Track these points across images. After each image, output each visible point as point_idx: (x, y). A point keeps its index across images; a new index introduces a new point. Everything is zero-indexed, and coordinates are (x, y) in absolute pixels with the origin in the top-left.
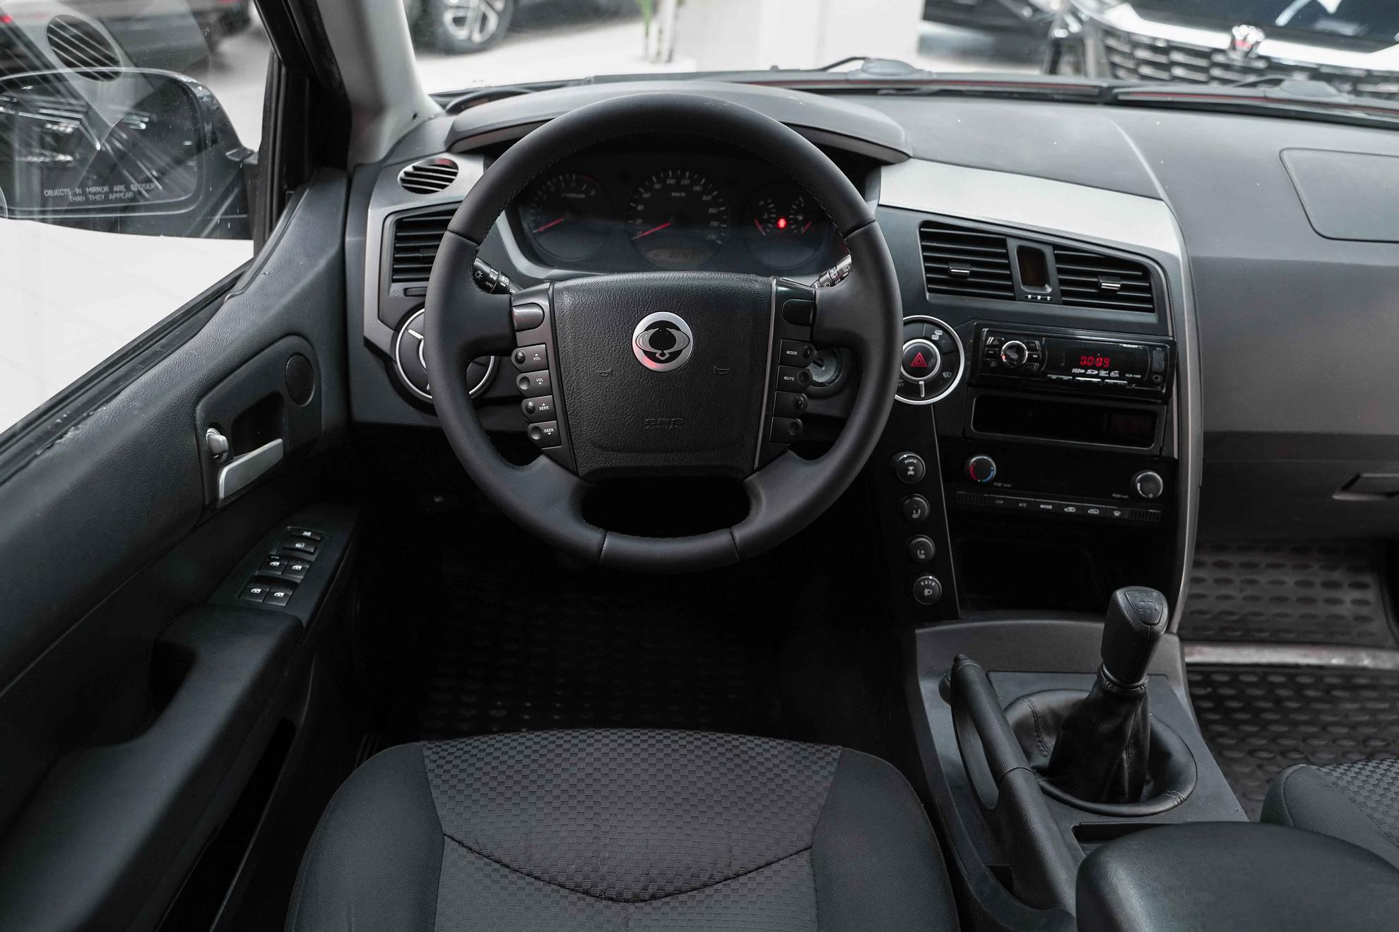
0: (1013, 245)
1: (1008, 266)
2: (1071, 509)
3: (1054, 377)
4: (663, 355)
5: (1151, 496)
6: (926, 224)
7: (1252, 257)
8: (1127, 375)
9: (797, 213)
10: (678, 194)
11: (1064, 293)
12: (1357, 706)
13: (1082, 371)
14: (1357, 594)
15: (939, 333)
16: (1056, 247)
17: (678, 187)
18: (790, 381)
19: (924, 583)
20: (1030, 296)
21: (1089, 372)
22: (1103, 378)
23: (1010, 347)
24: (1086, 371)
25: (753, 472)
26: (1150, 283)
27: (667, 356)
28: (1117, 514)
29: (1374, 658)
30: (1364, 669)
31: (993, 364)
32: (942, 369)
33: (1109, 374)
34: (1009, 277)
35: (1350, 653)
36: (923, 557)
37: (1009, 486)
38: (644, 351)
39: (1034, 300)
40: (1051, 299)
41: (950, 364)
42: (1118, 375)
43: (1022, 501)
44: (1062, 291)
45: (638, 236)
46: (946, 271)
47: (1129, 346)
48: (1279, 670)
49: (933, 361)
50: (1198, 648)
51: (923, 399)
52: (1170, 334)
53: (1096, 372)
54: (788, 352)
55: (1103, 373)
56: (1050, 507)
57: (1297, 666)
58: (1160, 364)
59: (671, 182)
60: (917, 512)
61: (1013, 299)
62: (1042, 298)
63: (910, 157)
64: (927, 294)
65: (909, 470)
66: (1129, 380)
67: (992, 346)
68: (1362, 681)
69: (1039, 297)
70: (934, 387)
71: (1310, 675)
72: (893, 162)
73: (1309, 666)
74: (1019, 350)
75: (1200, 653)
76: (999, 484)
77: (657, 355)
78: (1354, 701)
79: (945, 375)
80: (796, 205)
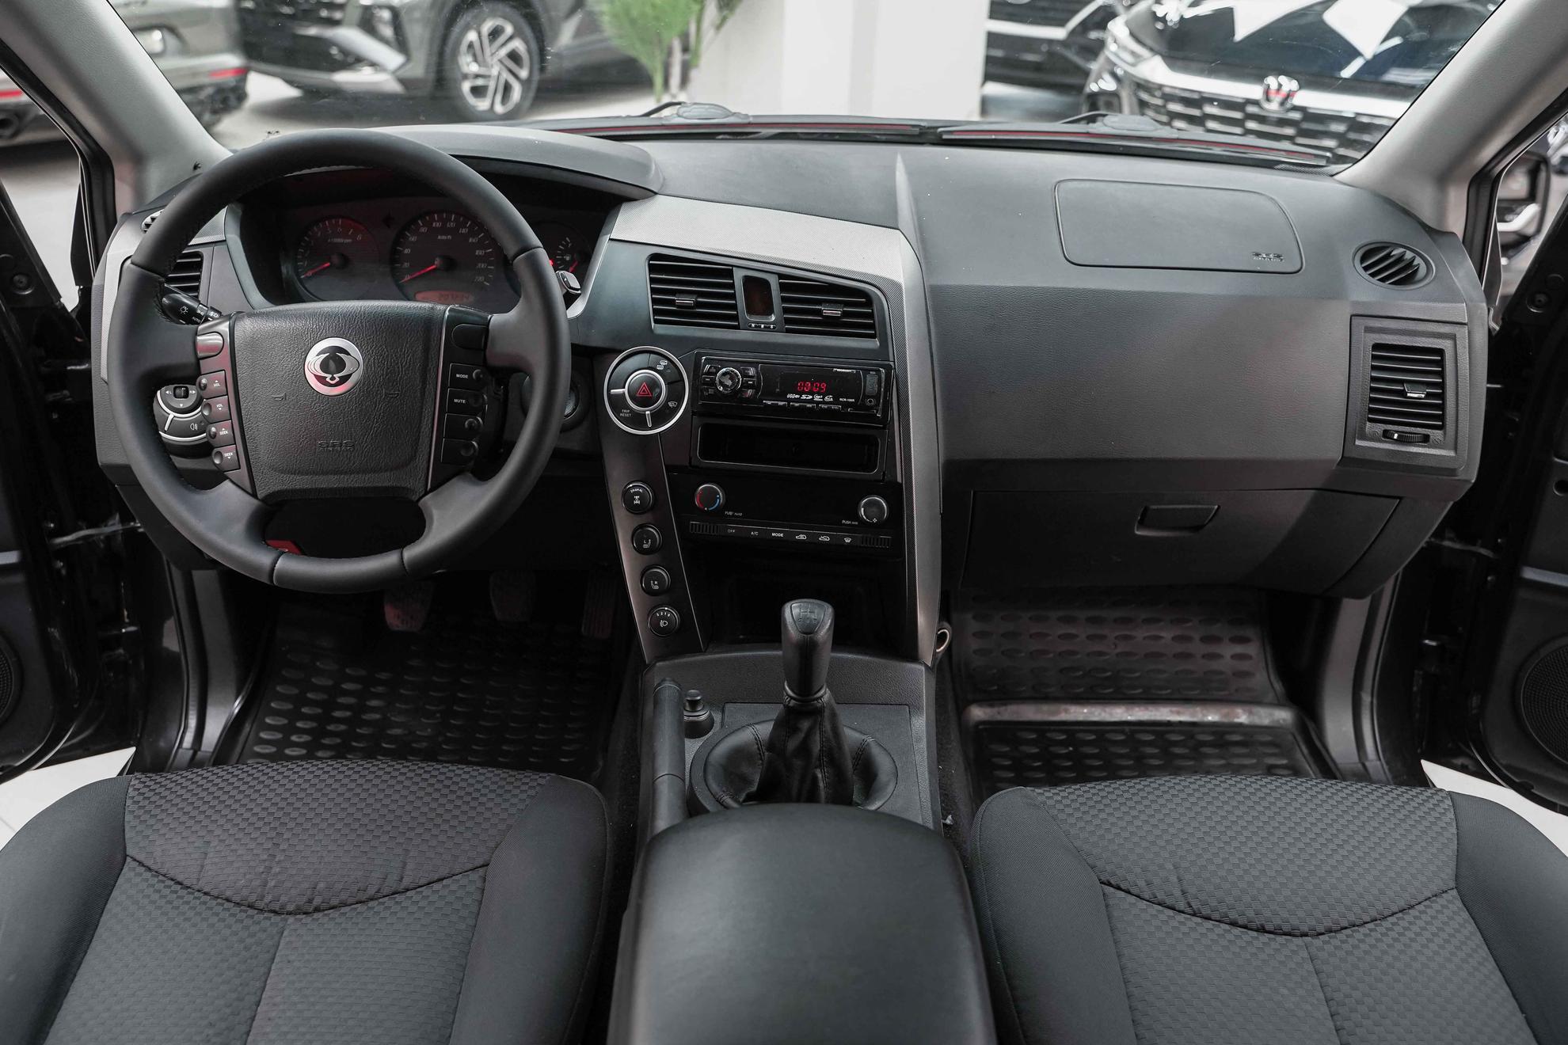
0: (738, 276)
1: (733, 296)
2: (802, 537)
3: (769, 403)
4: (333, 379)
5: (875, 520)
6: (654, 257)
7: (997, 284)
8: (841, 399)
9: (564, 253)
10: (444, 237)
11: (788, 321)
12: (1222, 762)
13: (797, 396)
14: (1239, 649)
15: (664, 363)
16: (781, 276)
17: (444, 230)
18: (461, 404)
19: (660, 614)
20: (753, 325)
21: (804, 397)
22: (818, 403)
23: (724, 374)
24: (801, 396)
25: (426, 493)
26: (872, 310)
27: (337, 379)
28: (848, 540)
29: (1251, 713)
30: (1241, 725)
31: (711, 391)
32: (669, 398)
33: (823, 398)
34: (734, 307)
35: (1225, 710)
36: (657, 587)
37: (741, 514)
38: (315, 375)
39: (758, 328)
40: (774, 328)
41: (676, 394)
42: (832, 400)
43: (754, 530)
44: (785, 319)
45: (406, 279)
46: (671, 303)
47: (844, 370)
48: (1148, 728)
49: (658, 390)
50: (1063, 707)
51: (651, 429)
52: (891, 359)
53: (811, 397)
54: (458, 376)
55: (817, 398)
56: (782, 535)
57: (1169, 723)
58: (873, 388)
59: (437, 225)
60: (647, 542)
61: (737, 328)
62: (765, 327)
63: (656, 193)
64: (653, 324)
65: (635, 499)
66: (842, 403)
67: (709, 373)
68: (1236, 738)
69: (763, 326)
70: (660, 417)
71: (1180, 733)
72: (637, 198)
73: (1181, 723)
74: (732, 376)
75: (1066, 711)
76: (731, 513)
77: (328, 379)
78: (1222, 757)
79: (671, 404)
80: (562, 245)
